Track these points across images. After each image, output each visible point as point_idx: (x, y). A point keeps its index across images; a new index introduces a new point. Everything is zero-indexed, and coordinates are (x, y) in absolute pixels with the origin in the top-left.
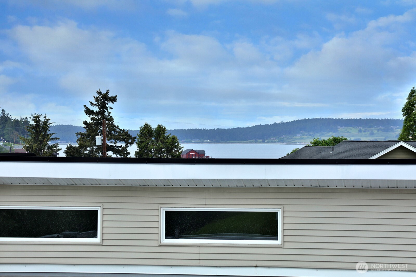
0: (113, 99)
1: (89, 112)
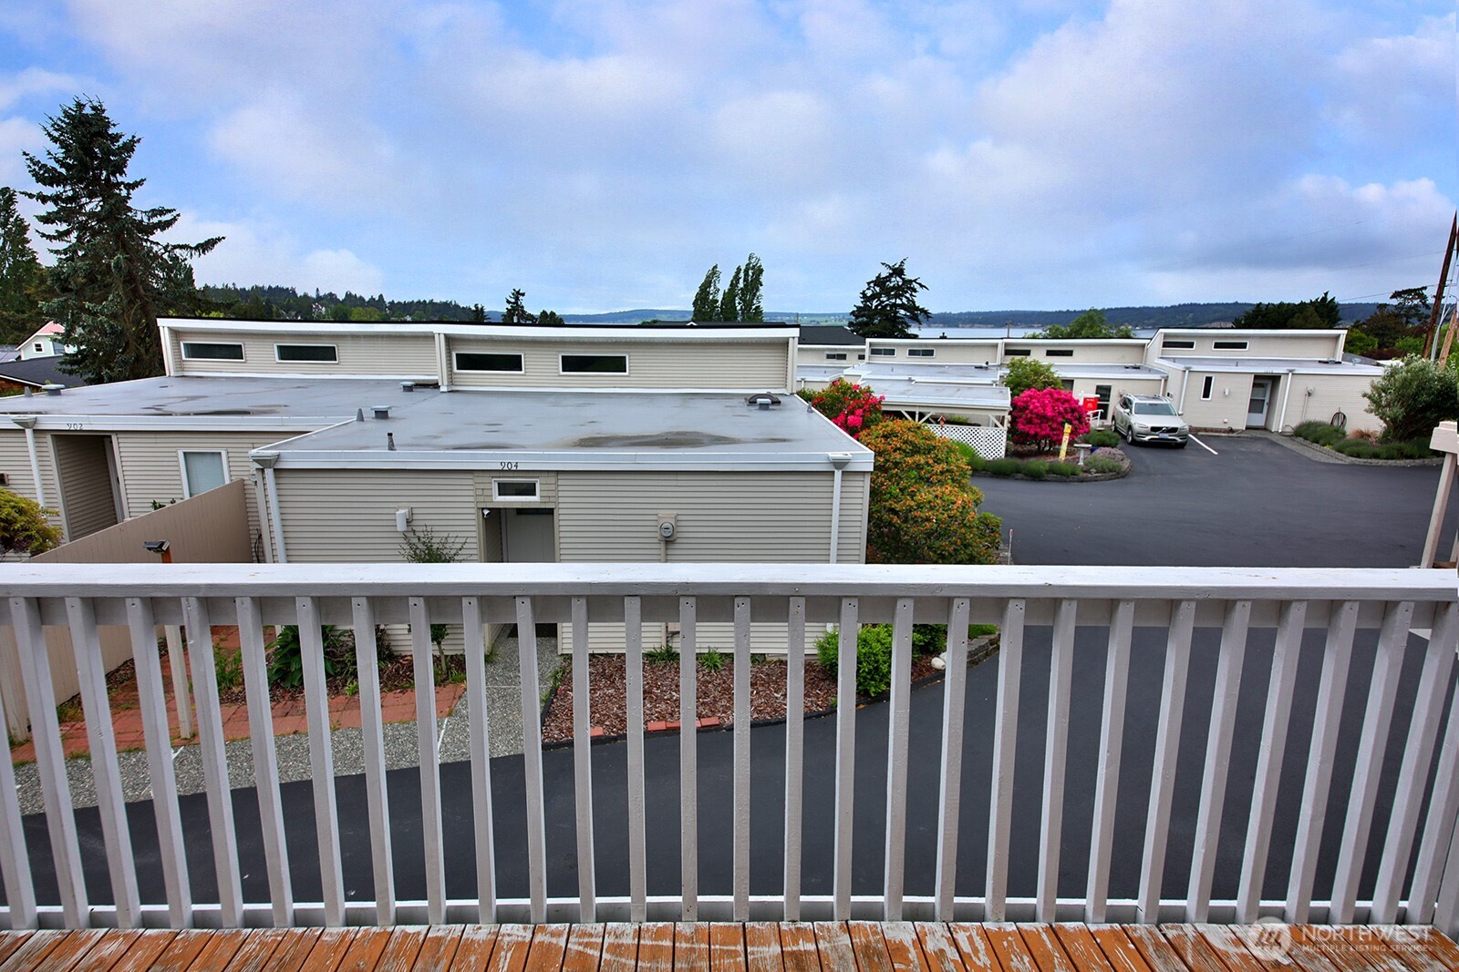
0: (523, 295)
1: (508, 302)
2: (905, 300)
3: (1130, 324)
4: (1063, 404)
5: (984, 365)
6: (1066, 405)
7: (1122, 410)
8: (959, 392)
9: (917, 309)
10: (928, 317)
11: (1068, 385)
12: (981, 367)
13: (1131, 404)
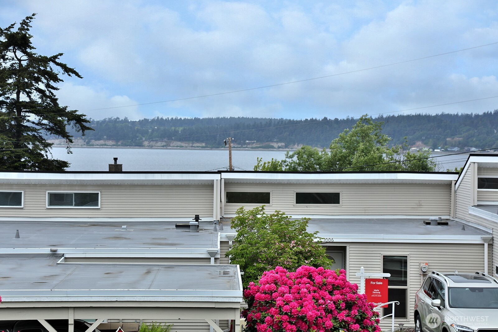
2: (36, 96)
3: (426, 144)
4: (331, 293)
5: (192, 221)
6: (337, 296)
7: (428, 301)
8: (151, 277)
9: (62, 112)
10: (84, 128)
11: (337, 257)
12: (186, 226)
13: (442, 288)
